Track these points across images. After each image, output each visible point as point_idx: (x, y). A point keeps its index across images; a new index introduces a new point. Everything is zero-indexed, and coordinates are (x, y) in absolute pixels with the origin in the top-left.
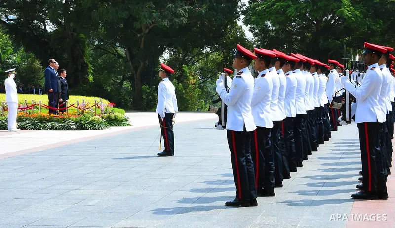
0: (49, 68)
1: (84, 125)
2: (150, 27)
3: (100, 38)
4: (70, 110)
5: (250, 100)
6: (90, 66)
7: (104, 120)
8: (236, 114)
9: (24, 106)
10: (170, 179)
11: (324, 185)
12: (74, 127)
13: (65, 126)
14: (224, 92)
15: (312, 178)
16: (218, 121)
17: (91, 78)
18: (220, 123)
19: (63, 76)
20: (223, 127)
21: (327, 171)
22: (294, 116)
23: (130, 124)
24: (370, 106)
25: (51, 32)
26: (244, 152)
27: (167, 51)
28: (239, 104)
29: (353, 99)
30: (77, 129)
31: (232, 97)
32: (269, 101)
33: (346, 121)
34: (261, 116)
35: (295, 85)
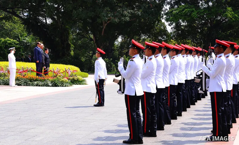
0: (37, 48)
1: (57, 83)
2: (108, 23)
3: (80, 29)
4: (50, 74)
5: (140, 75)
6: (72, 45)
7: (70, 81)
8: (131, 84)
9: (21, 70)
10: (94, 123)
11: (191, 129)
12: (50, 85)
13: (45, 84)
14: (123, 70)
15: (185, 124)
16: (119, 88)
17: (72, 53)
18: (120, 90)
19: (46, 53)
20: (122, 92)
21: (197, 120)
22: (176, 84)
23: (86, 83)
24: (218, 81)
25: (49, 24)
26: (135, 109)
27: (120, 37)
28: (132, 78)
29: (207, 76)
30: (52, 86)
31: (127, 73)
32: (153, 76)
33: (203, 91)
34: (149, 85)
35: (178, 64)
